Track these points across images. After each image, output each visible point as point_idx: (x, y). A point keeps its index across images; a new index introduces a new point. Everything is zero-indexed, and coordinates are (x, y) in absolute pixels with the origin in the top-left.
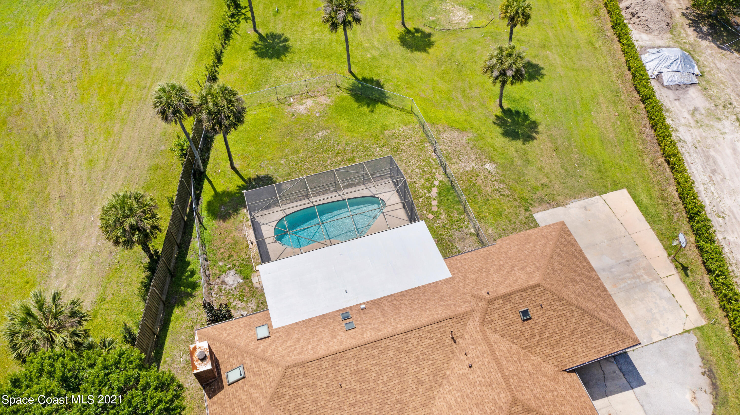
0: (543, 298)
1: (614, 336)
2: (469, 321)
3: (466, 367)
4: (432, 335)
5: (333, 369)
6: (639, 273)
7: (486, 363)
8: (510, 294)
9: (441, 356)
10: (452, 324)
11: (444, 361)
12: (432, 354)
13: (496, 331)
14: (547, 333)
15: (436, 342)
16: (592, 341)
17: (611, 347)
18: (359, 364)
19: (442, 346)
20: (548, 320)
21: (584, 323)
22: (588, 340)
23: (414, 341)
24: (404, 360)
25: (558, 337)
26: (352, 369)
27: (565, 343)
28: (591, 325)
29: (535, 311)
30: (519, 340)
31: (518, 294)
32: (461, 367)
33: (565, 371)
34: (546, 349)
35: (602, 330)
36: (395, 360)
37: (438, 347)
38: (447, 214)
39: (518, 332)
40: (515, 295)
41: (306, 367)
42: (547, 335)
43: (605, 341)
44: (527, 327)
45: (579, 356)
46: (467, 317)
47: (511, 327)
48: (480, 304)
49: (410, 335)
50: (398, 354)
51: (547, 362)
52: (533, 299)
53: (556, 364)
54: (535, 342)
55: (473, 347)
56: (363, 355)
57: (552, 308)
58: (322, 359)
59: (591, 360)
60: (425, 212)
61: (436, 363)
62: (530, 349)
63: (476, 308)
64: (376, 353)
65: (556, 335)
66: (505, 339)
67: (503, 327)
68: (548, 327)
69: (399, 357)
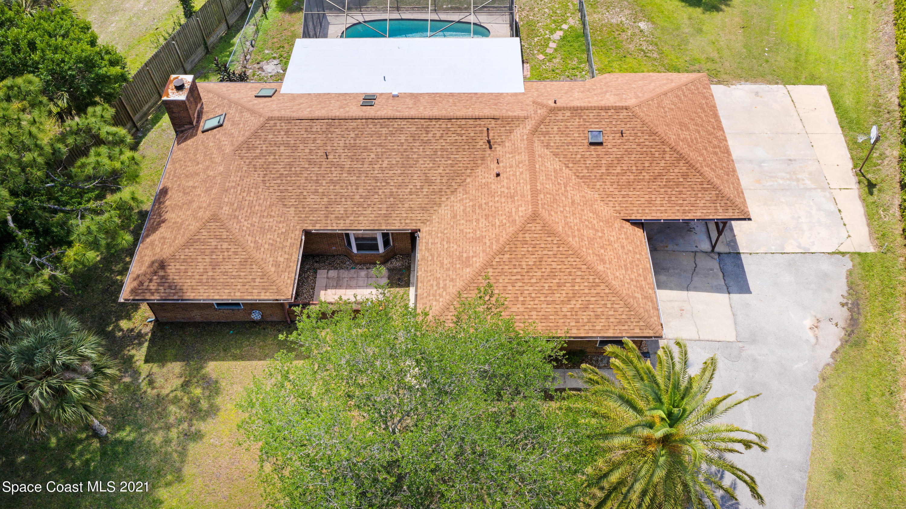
0: (628, 126)
1: (715, 199)
2: (518, 128)
3: (492, 176)
4: (463, 132)
5: (325, 136)
6: (800, 176)
7: (518, 174)
8: (582, 109)
9: (465, 159)
10: (494, 126)
11: (469, 166)
12: (455, 153)
13: (548, 146)
14: (619, 168)
15: (465, 141)
16: (679, 196)
17: (704, 211)
18: (358, 139)
19: (471, 147)
20: (626, 153)
21: (676, 171)
22: (674, 193)
23: (436, 132)
24: (417, 150)
25: (632, 177)
26: (347, 142)
27: (640, 187)
28: (685, 176)
29: (611, 138)
30: (577, 165)
31: (594, 111)
32: (487, 175)
33: (628, 220)
34: (609, 187)
35: (699, 186)
36: (404, 147)
37: (467, 147)
38: (564, 59)
39: (579, 156)
40: (590, 111)
41: (293, 124)
42: (618, 170)
43: (698, 202)
44: (593, 153)
45: (654, 208)
46: (518, 122)
47: (570, 147)
48: (539, 111)
49: (434, 123)
50: (412, 141)
51: (605, 202)
52: (614, 123)
53: (617, 208)
54: (597, 175)
55: (511, 156)
56: (368, 129)
57: (637, 141)
58: (315, 121)
59: (670, 218)
60: (536, 52)
61: (457, 166)
62: (588, 180)
63: (533, 115)
64: (384, 132)
65: (630, 174)
66: (557, 159)
67: (560, 144)
68: (622, 162)
69: (411, 145)
